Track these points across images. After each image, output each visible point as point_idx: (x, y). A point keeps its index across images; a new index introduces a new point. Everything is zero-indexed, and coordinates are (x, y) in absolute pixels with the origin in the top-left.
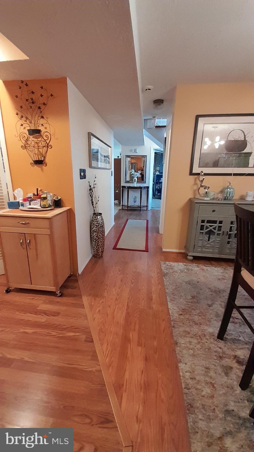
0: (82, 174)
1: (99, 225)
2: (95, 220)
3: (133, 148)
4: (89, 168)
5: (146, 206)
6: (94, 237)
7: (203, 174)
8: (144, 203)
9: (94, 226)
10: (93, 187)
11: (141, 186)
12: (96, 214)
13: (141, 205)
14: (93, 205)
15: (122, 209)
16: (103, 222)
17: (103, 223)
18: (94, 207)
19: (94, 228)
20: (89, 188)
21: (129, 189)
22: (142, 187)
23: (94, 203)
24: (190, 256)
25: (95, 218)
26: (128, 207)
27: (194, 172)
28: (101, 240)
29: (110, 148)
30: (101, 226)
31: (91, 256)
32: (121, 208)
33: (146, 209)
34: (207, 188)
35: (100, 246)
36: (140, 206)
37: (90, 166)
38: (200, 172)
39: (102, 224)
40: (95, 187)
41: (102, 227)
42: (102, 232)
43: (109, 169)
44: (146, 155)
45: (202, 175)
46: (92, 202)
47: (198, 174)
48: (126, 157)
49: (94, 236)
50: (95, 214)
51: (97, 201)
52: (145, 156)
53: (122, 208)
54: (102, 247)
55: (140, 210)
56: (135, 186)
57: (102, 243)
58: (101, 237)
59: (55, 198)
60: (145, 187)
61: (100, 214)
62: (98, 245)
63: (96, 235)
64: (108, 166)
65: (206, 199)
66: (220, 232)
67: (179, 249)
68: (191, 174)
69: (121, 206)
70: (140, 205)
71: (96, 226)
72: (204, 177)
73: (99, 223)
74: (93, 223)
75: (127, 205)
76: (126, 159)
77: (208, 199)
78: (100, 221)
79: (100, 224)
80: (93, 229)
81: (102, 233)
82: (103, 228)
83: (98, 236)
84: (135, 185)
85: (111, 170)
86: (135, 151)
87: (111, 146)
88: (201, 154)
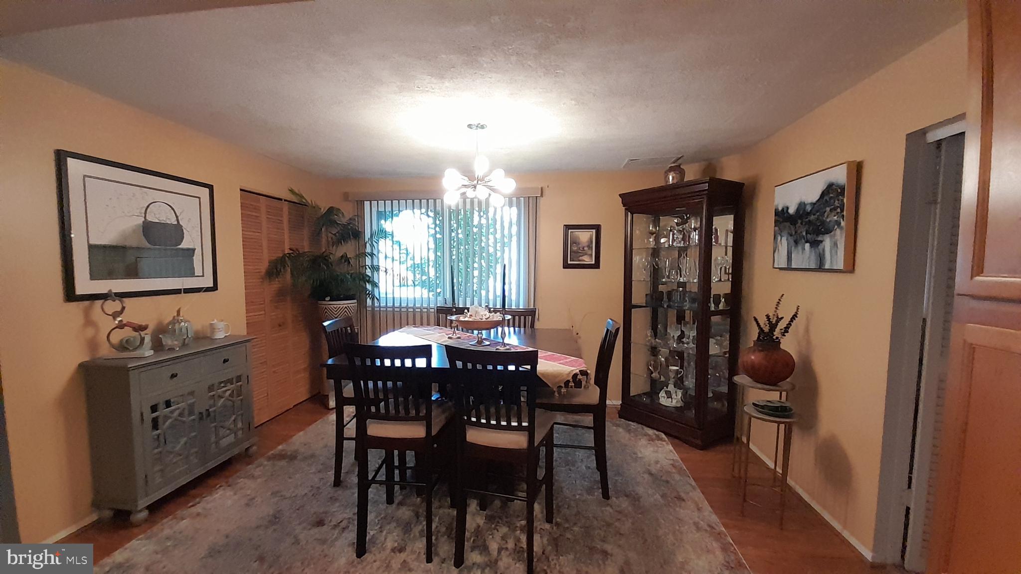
7: (113, 295)
27: (76, 293)
34: (143, 329)
38: (91, 293)
45: (114, 299)
47: (88, 297)
65: (147, 353)
66: (194, 417)
68: (70, 295)
72: (124, 304)
77: (150, 352)
88: (91, 248)
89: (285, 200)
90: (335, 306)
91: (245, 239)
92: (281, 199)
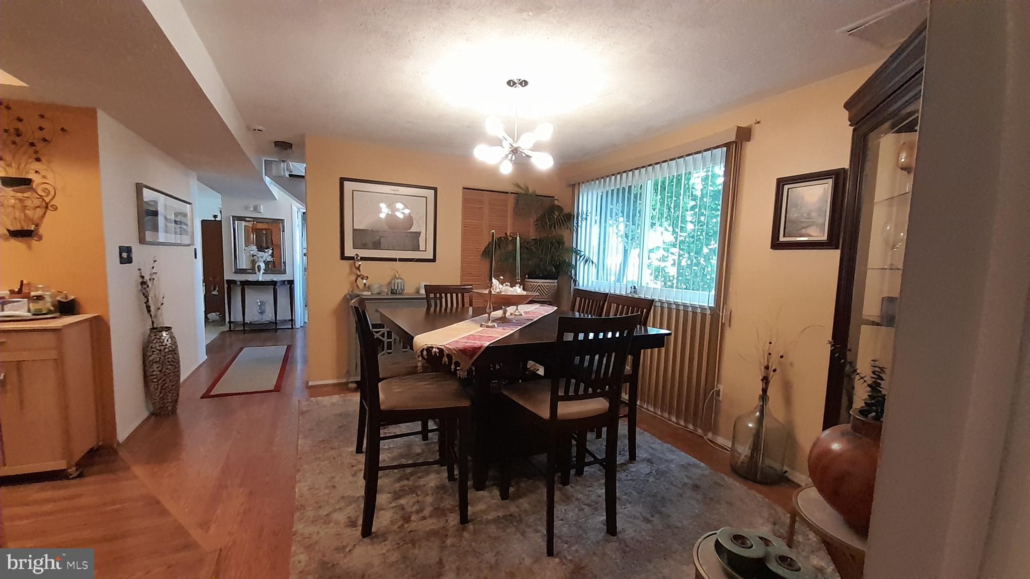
0: (125, 255)
1: (165, 348)
2: (154, 339)
3: (252, 204)
4: (139, 244)
5: (289, 320)
6: (154, 373)
7: (359, 258)
8: (283, 314)
9: (153, 351)
10: (150, 279)
11: (275, 280)
12: (156, 330)
13: (278, 318)
14: (149, 311)
15: (230, 330)
16: (176, 342)
17: (174, 343)
18: (153, 315)
19: (153, 356)
20: (141, 280)
21: (245, 286)
22: (276, 282)
23: (152, 309)
24: (352, 382)
25: (156, 335)
26: (244, 324)
27: (346, 255)
28: (171, 378)
29: (188, 205)
30: (170, 351)
31: (145, 414)
32: (226, 328)
33: (290, 327)
34: (366, 278)
35: (167, 390)
36: (274, 321)
37: (142, 240)
38: (353, 256)
39: (173, 347)
40: (154, 279)
41: (173, 353)
42: (172, 361)
43: (188, 245)
44: (283, 218)
45: (358, 261)
46: (148, 308)
47: (352, 258)
48: (233, 220)
49: (154, 371)
50: (153, 328)
51: (160, 304)
52: (280, 221)
53: (228, 329)
54: (174, 391)
55: (276, 330)
56: (260, 279)
57: (173, 384)
58: (170, 372)
59: (62, 298)
60: (284, 281)
61: (168, 329)
62: (163, 388)
63: (160, 369)
64: (186, 240)
65: (365, 293)
66: (391, 340)
67: (338, 378)
68: (343, 257)
69: (227, 324)
70: (274, 319)
71: (158, 351)
72: (360, 263)
73: (166, 345)
74: (150, 346)
75: (242, 320)
76: (234, 224)
77: (370, 293)
78: (167, 341)
79: (167, 347)
80: (151, 358)
81: (172, 363)
82: (175, 354)
83: (164, 370)
84: (261, 277)
85: (193, 248)
86: (256, 209)
87: (191, 202)
88: (354, 230)
89: (511, 193)
90: (531, 283)
91: (465, 226)
92: (507, 193)
